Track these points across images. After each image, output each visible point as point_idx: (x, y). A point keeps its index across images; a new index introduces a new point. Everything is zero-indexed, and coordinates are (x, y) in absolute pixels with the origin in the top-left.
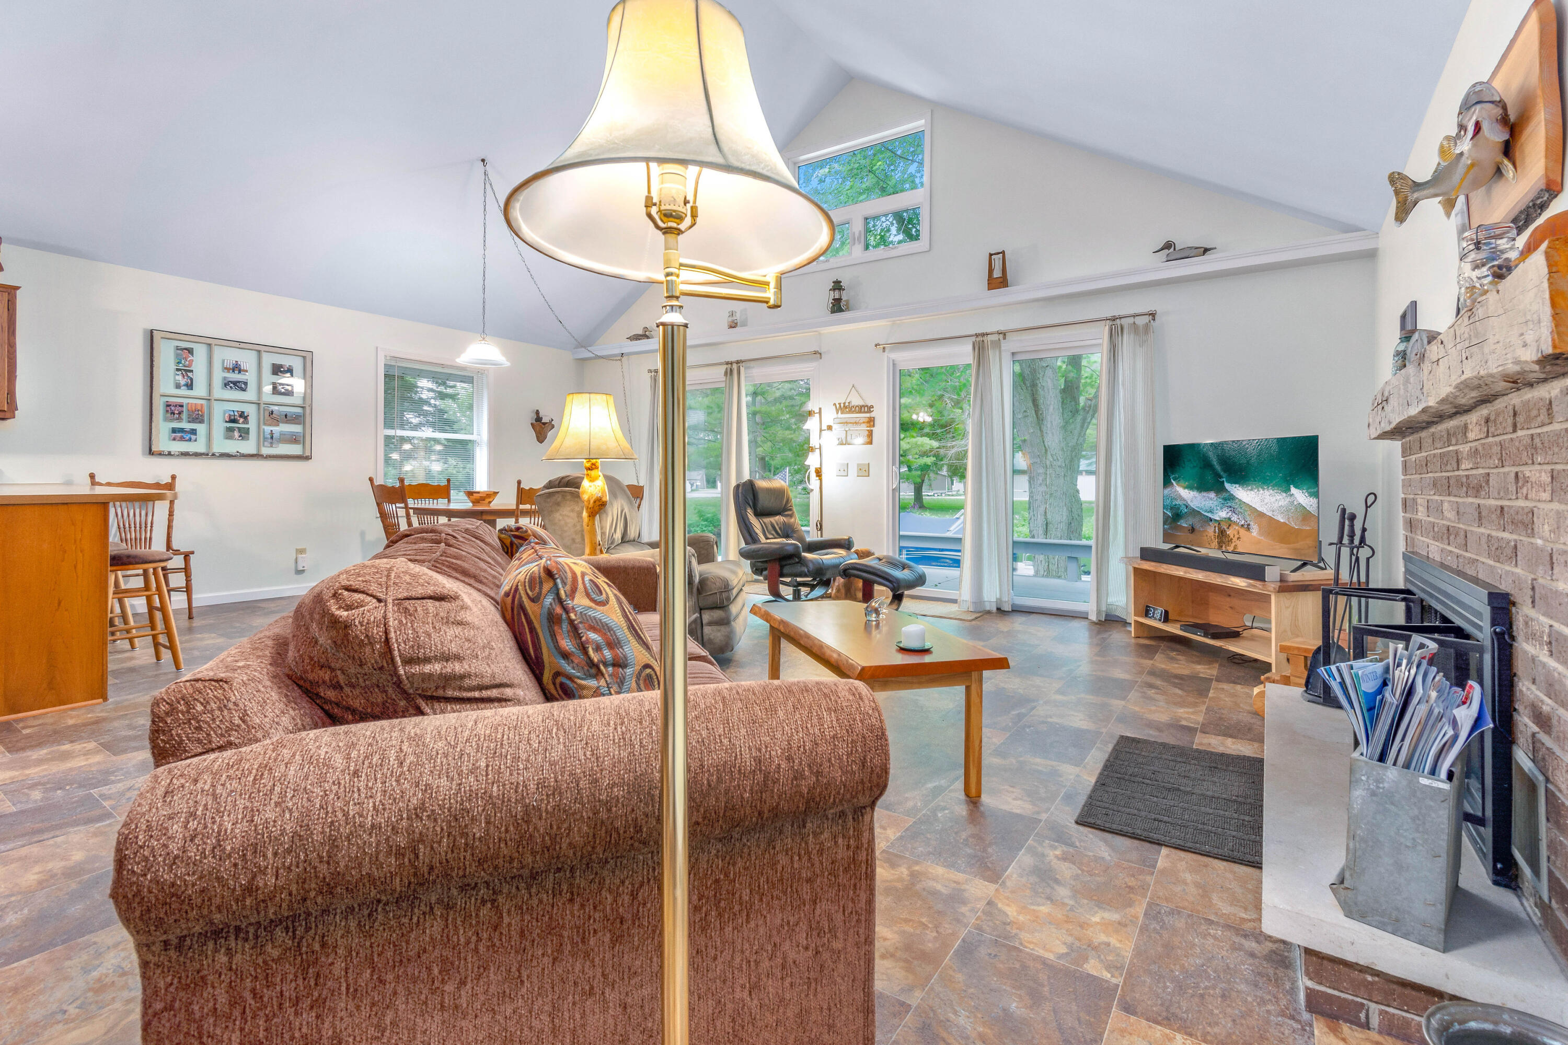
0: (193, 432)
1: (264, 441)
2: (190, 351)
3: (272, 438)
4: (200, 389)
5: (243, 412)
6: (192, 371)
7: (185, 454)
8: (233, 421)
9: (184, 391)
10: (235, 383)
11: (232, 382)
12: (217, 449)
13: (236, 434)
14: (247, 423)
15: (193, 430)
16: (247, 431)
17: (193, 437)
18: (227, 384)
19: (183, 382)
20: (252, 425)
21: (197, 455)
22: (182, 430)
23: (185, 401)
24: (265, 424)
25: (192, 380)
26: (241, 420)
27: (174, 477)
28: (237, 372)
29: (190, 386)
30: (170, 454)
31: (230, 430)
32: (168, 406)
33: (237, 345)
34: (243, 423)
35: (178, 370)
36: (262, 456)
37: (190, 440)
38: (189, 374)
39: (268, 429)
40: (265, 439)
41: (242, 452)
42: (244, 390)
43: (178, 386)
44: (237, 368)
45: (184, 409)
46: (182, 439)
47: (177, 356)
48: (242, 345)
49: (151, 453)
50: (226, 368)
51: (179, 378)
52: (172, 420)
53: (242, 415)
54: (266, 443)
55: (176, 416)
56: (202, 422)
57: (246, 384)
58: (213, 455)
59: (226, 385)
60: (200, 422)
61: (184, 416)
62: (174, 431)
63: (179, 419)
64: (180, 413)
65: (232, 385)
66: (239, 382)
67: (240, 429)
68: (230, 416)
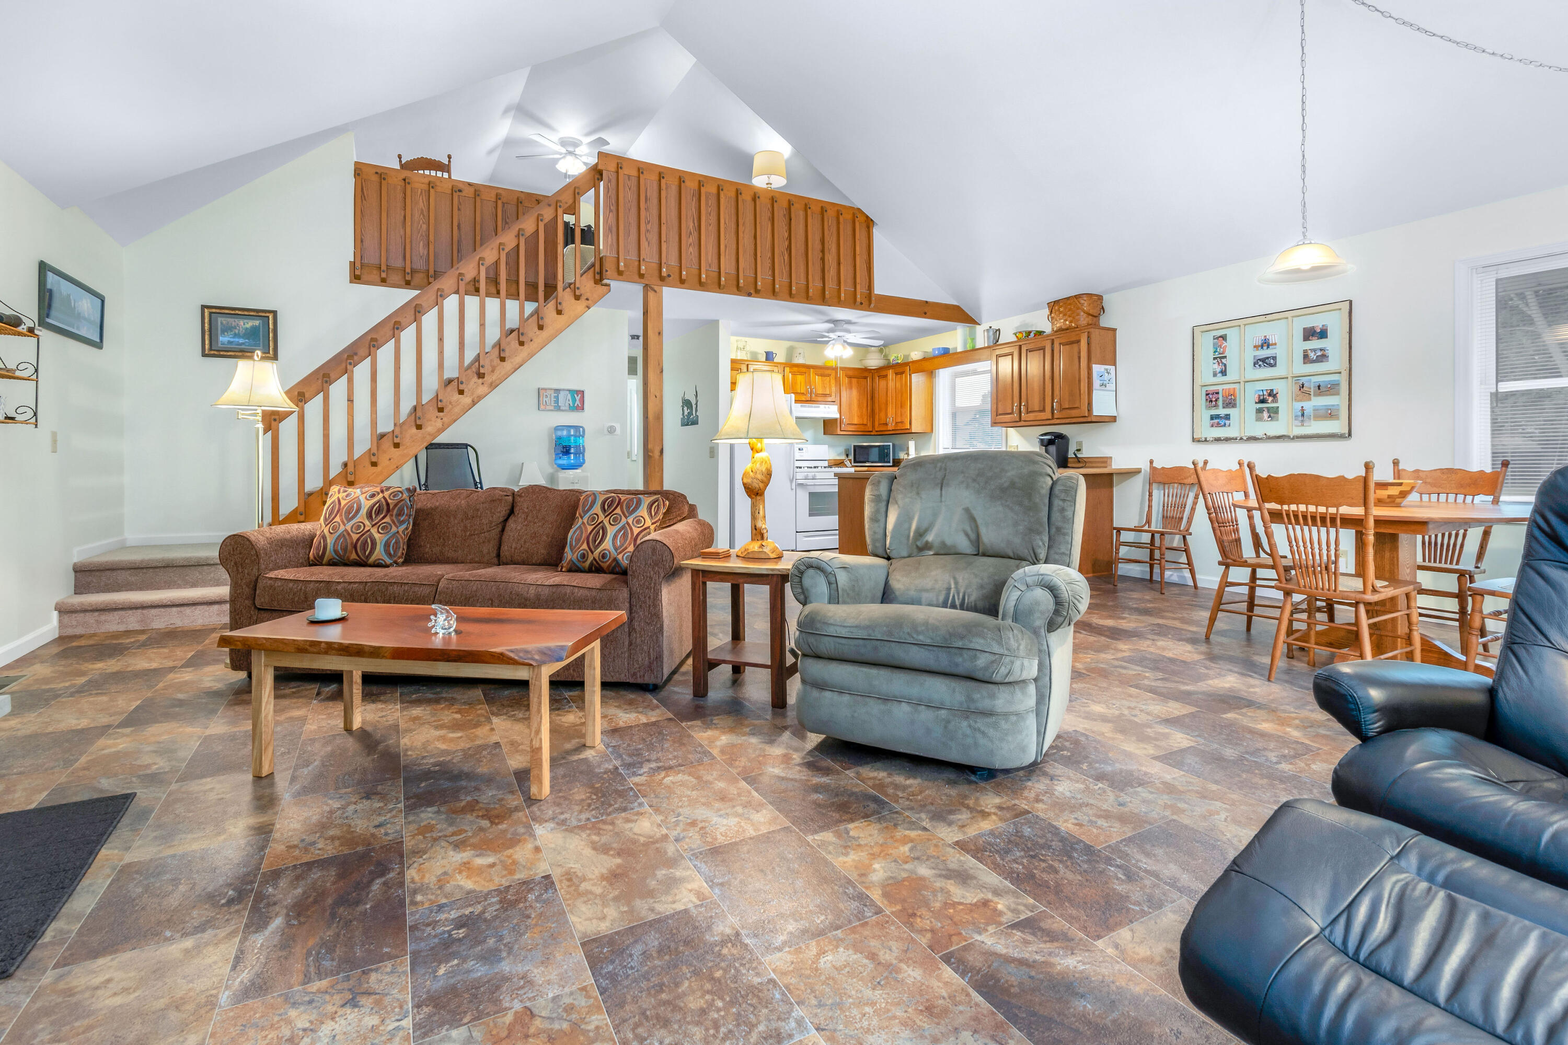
0: (1227, 417)
1: (1295, 420)
2: (1224, 337)
3: (1303, 415)
4: (1232, 376)
5: (1272, 390)
6: (1225, 357)
7: (1220, 440)
8: (1263, 401)
9: (1220, 379)
10: (1264, 360)
11: (1260, 360)
12: (1248, 433)
13: (1266, 415)
14: (1277, 402)
15: (1227, 415)
17: (1227, 422)
19: (1218, 370)
21: (1231, 439)
22: (1218, 417)
23: (1220, 388)
24: (1296, 400)
25: (1225, 365)
26: (1270, 399)
28: (1265, 348)
29: (1224, 373)
30: (1208, 440)
31: (1259, 411)
32: (1207, 395)
33: (1263, 318)
34: (1273, 402)
35: (1215, 359)
36: (1292, 437)
37: (1225, 425)
38: (1224, 361)
39: (1298, 405)
40: (1296, 418)
41: (1271, 434)
43: (1215, 375)
44: (1266, 344)
45: (1220, 396)
46: (1218, 425)
48: (1270, 317)
49: (1194, 440)
50: (1255, 346)
51: (1216, 366)
52: (1210, 408)
53: (1272, 394)
54: (1297, 422)
55: (1214, 403)
56: (1234, 406)
57: (1274, 358)
58: (1245, 438)
59: (1255, 364)
61: (1220, 403)
62: (1212, 418)
63: (1216, 406)
64: (1216, 401)
65: (1261, 363)
66: (1268, 358)
67: (1268, 409)
68: (1259, 396)
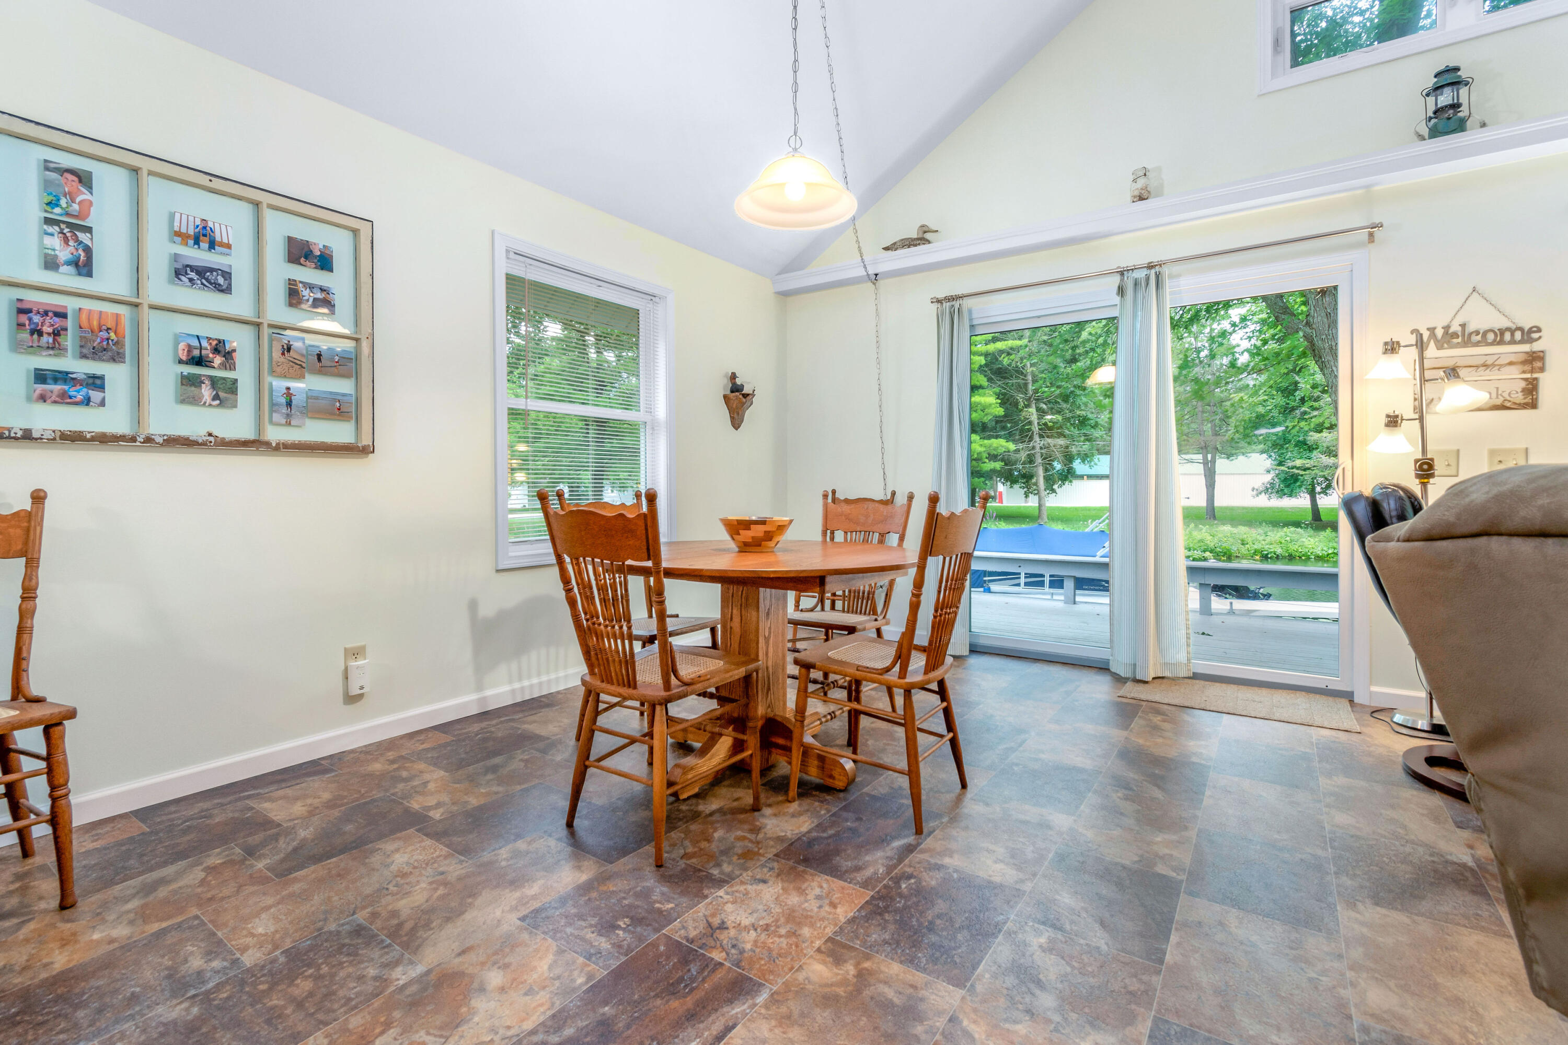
0: (96, 382)
1: (271, 411)
2: (84, 179)
3: (289, 404)
4: (110, 279)
5: (221, 342)
6: (89, 230)
7: (73, 438)
8: (199, 361)
9: (66, 278)
10: (202, 272)
11: (193, 268)
12: (157, 426)
13: (206, 392)
14: (232, 368)
15: (94, 377)
16: (232, 387)
17: (95, 395)
18: (181, 271)
19: (64, 254)
20: (244, 373)
21: (104, 440)
22: (62, 377)
23: (71, 304)
24: (272, 372)
25: (88, 250)
26: (218, 360)
27: (38, 497)
29: (83, 267)
30: (27, 436)
31: (190, 381)
32: (21, 311)
33: (204, 180)
34: (223, 366)
35: (48, 221)
36: (267, 444)
37: (87, 402)
38: (82, 236)
39: (280, 385)
40: (273, 405)
41: (221, 435)
42: (227, 290)
43: (51, 264)
45: (70, 323)
46: (64, 399)
47: (47, 185)
48: (217, 184)
50: (178, 234)
51: (54, 242)
52: (31, 349)
53: (219, 347)
54: (277, 417)
55: (47, 339)
56: (117, 358)
57: (227, 275)
58: (149, 440)
59: (178, 273)
60: (113, 360)
61: (69, 340)
62: (41, 376)
63: (56, 348)
64: (56, 334)
65: (193, 275)
66: (212, 270)
67: (214, 381)
68: (190, 348)
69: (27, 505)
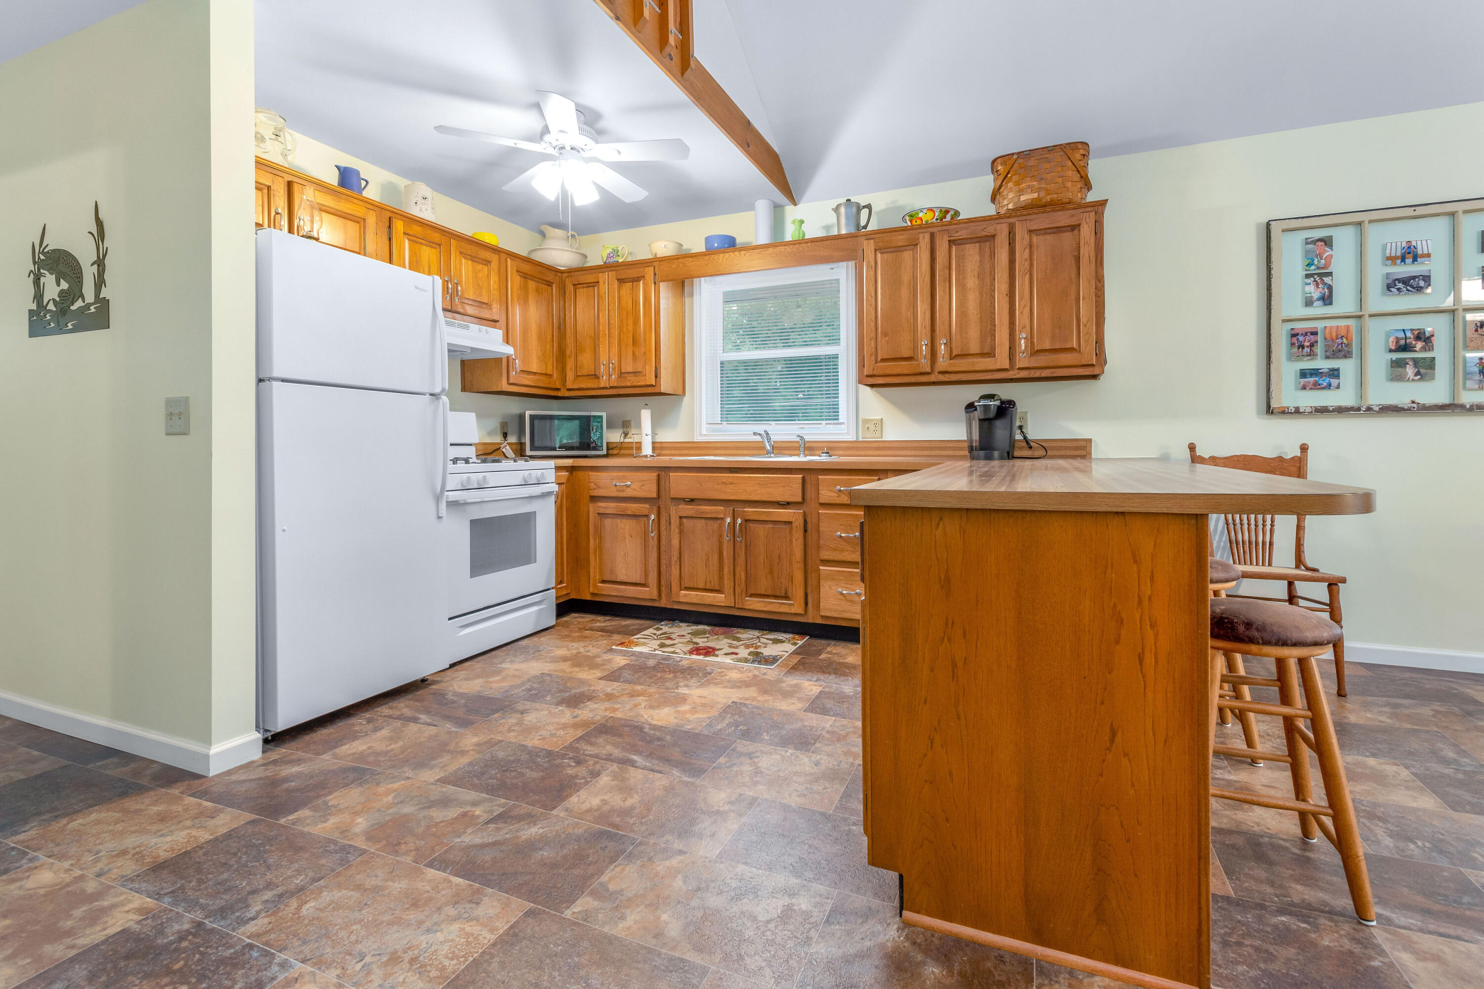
0: (1334, 373)
1: (1465, 379)
3: (1481, 371)
4: (1345, 303)
5: (1422, 331)
6: (1330, 274)
7: (1321, 411)
9: (1318, 310)
10: (1406, 281)
11: (1399, 280)
12: (1375, 399)
13: (1410, 371)
14: (1431, 349)
15: (1333, 370)
16: (1431, 364)
17: (1334, 382)
18: (1392, 285)
19: (1316, 295)
20: (1441, 352)
21: (1341, 411)
22: (1315, 372)
23: (1319, 325)
24: (1467, 347)
25: (1330, 288)
26: (1419, 345)
27: (1304, 448)
28: (1409, 261)
29: (1327, 299)
30: (1297, 411)
31: (1398, 364)
32: (1293, 336)
33: (1409, 212)
34: (1424, 349)
35: (1308, 276)
36: (1462, 407)
37: (1329, 386)
38: (1327, 280)
40: (1467, 375)
41: (1422, 402)
42: (1424, 290)
43: (1309, 303)
44: (1410, 254)
45: (1320, 338)
46: (1316, 386)
47: (1307, 253)
48: (1420, 211)
49: (1269, 410)
50: (1388, 258)
51: (1311, 288)
52: (1299, 358)
53: (1420, 336)
54: (1469, 384)
55: (1307, 350)
56: (1347, 355)
57: (1427, 278)
58: (1369, 409)
59: (1389, 287)
60: (1345, 357)
61: (1319, 349)
62: (1303, 374)
63: (1312, 355)
64: (1312, 346)
65: (1400, 285)
66: (1414, 278)
67: (1416, 362)
68: (1398, 340)
69: (1298, 453)
